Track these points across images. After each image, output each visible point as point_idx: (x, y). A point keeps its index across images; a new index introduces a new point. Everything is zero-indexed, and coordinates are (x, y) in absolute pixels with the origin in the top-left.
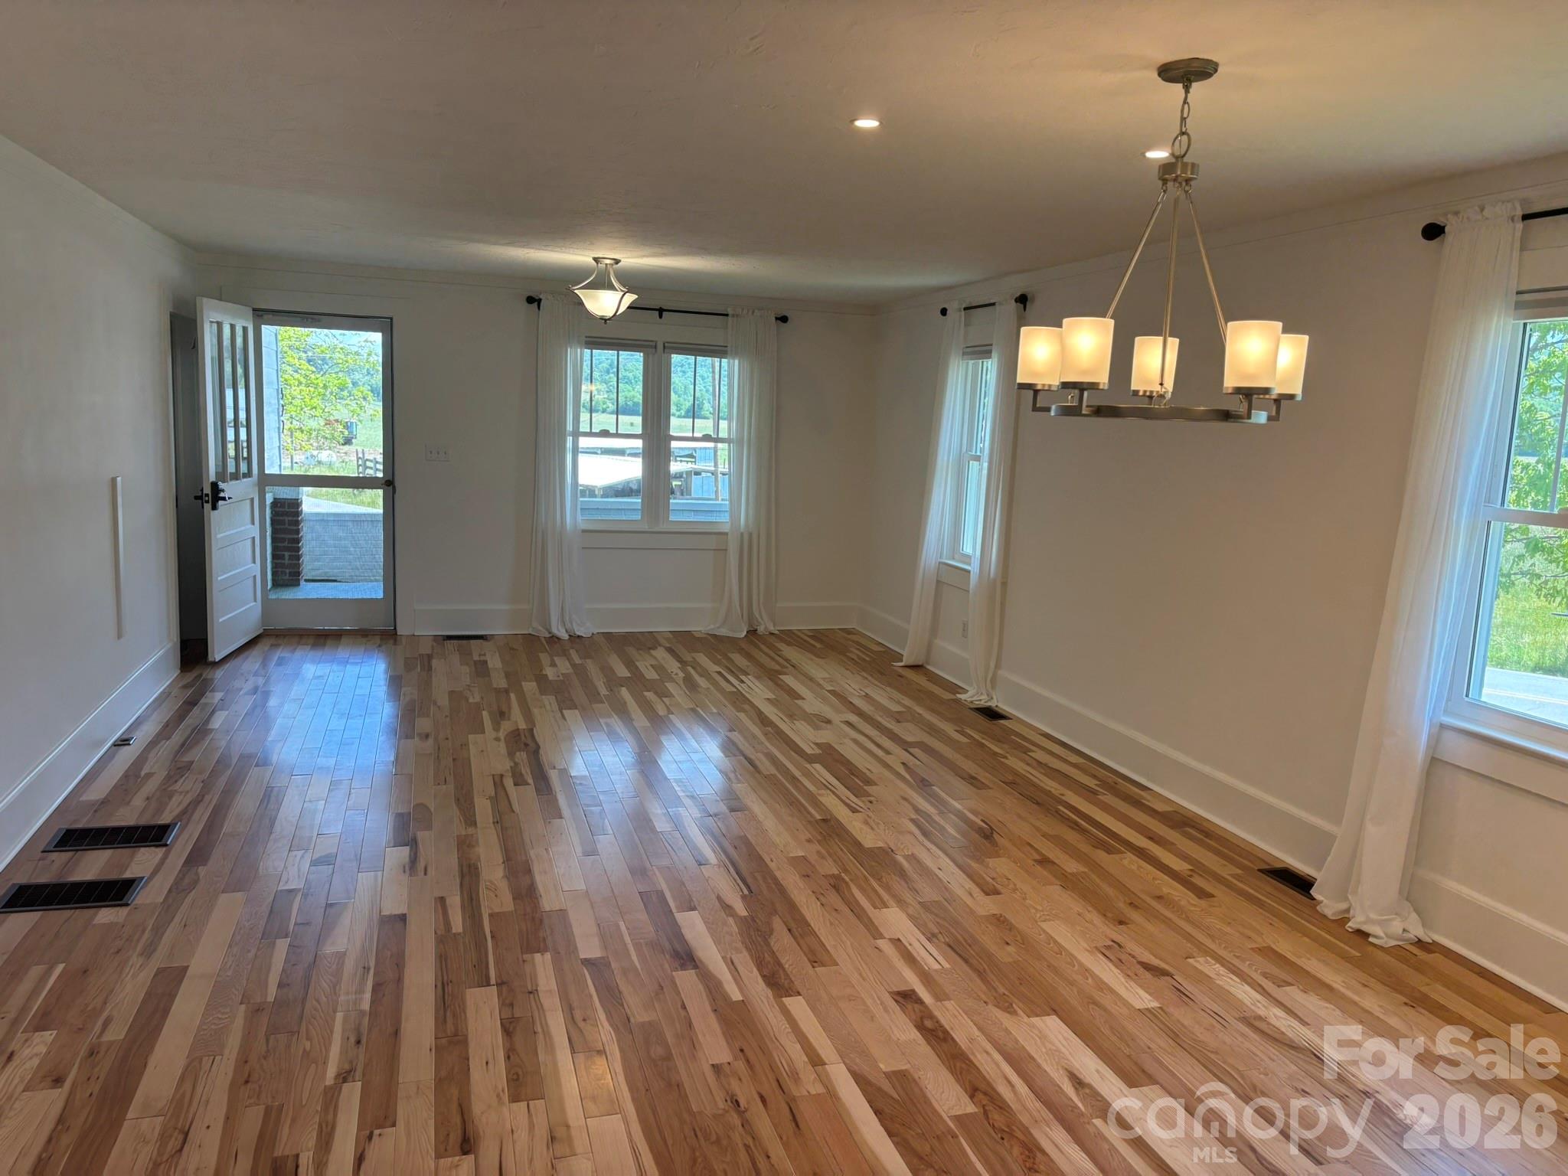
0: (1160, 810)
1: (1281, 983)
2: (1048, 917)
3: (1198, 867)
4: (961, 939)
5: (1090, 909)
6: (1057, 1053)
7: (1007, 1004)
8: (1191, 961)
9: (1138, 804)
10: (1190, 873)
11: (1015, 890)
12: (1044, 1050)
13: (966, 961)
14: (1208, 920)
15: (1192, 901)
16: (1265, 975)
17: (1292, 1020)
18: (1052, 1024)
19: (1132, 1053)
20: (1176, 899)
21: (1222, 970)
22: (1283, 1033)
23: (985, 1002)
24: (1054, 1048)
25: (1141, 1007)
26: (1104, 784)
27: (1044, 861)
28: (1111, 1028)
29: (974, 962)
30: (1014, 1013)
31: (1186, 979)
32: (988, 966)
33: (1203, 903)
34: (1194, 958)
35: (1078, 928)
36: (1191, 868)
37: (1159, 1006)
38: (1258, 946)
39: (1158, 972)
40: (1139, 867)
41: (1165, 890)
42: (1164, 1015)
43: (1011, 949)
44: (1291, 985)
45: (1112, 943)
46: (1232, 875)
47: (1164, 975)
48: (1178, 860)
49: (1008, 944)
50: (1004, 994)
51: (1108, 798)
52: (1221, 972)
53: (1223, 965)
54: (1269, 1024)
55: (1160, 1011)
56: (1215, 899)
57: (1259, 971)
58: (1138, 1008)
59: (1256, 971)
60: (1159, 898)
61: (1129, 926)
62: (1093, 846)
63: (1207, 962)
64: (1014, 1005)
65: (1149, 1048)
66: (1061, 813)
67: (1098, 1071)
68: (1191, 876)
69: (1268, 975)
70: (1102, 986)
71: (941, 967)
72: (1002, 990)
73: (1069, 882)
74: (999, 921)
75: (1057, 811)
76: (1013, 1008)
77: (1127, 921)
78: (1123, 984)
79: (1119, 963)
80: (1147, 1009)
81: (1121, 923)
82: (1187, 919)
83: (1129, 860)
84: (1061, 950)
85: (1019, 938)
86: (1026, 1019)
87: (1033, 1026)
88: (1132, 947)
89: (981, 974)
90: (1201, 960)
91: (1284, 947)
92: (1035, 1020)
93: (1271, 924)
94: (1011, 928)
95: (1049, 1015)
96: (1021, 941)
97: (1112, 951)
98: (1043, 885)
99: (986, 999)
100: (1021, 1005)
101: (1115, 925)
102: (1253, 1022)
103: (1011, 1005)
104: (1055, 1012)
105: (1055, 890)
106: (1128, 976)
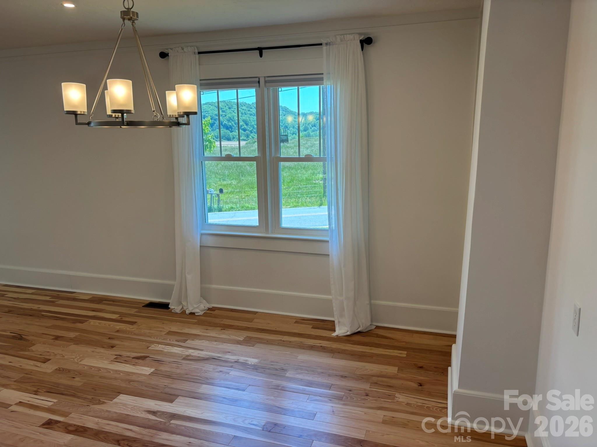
0: (87, 299)
1: (185, 341)
2: (81, 359)
3: (121, 314)
4: (51, 386)
5: (95, 347)
6: (136, 407)
7: (98, 401)
8: (150, 348)
9: (75, 299)
10: (120, 317)
11: (56, 355)
12: (129, 409)
13: (63, 394)
14: (143, 331)
15: (131, 327)
16: (177, 341)
17: (197, 351)
18: (123, 398)
19: (162, 391)
20: (124, 329)
21: (163, 346)
22: (199, 357)
23: (88, 406)
24: (133, 406)
25: (149, 373)
26: (53, 297)
27: (57, 338)
28: (146, 386)
29: (66, 392)
30: (104, 403)
31: (154, 355)
32: (74, 391)
33: (135, 326)
34: (150, 347)
35: (98, 357)
36: (119, 315)
37: (154, 369)
38: (166, 332)
39: (144, 358)
40: (99, 323)
41: (118, 328)
42: (159, 371)
43: (77, 379)
44: (187, 340)
45: (116, 356)
46: (135, 312)
47: (145, 358)
48: (112, 314)
49: (74, 378)
50: (92, 398)
51: (61, 302)
52: (163, 347)
53: (162, 344)
54: (192, 356)
55: (156, 371)
56: (138, 323)
57: (174, 340)
58: (148, 374)
59: (173, 341)
60: (118, 331)
61: (116, 347)
62: (73, 323)
63: (156, 346)
64: (101, 400)
65: (165, 386)
66: (45, 315)
67: (156, 404)
68: (121, 318)
69: (178, 341)
70: (128, 374)
71: (53, 403)
72: (90, 397)
73: (76, 341)
74: (60, 371)
75: (43, 315)
76: (101, 401)
77: (114, 345)
78: (135, 369)
79: (126, 362)
80: (152, 373)
81: (112, 347)
82: (135, 334)
83: (92, 322)
84: (99, 369)
85: (77, 373)
86: (111, 402)
87: (116, 403)
88: (125, 354)
89: (74, 396)
90: (153, 346)
91: (174, 329)
92: (115, 400)
93: (163, 323)
94: (69, 371)
95: (119, 395)
96: (78, 374)
97: (118, 359)
98: (66, 347)
99: (87, 404)
100: (104, 398)
101: (111, 349)
102: (187, 358)
103: (100, 400)
104: (120, 393)
105: (73, 347)
106: (134, 365)
